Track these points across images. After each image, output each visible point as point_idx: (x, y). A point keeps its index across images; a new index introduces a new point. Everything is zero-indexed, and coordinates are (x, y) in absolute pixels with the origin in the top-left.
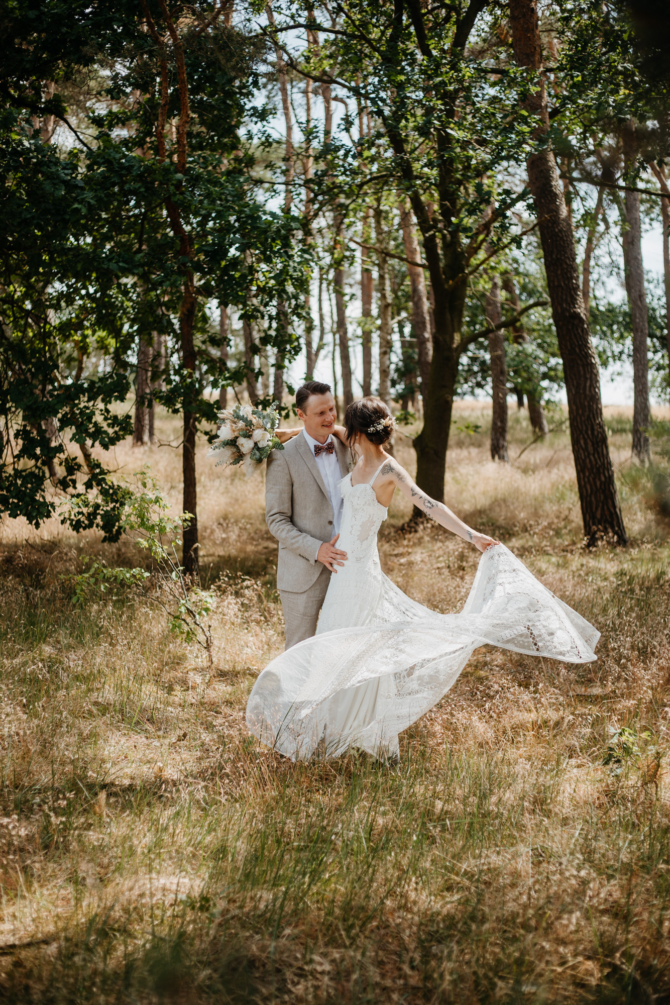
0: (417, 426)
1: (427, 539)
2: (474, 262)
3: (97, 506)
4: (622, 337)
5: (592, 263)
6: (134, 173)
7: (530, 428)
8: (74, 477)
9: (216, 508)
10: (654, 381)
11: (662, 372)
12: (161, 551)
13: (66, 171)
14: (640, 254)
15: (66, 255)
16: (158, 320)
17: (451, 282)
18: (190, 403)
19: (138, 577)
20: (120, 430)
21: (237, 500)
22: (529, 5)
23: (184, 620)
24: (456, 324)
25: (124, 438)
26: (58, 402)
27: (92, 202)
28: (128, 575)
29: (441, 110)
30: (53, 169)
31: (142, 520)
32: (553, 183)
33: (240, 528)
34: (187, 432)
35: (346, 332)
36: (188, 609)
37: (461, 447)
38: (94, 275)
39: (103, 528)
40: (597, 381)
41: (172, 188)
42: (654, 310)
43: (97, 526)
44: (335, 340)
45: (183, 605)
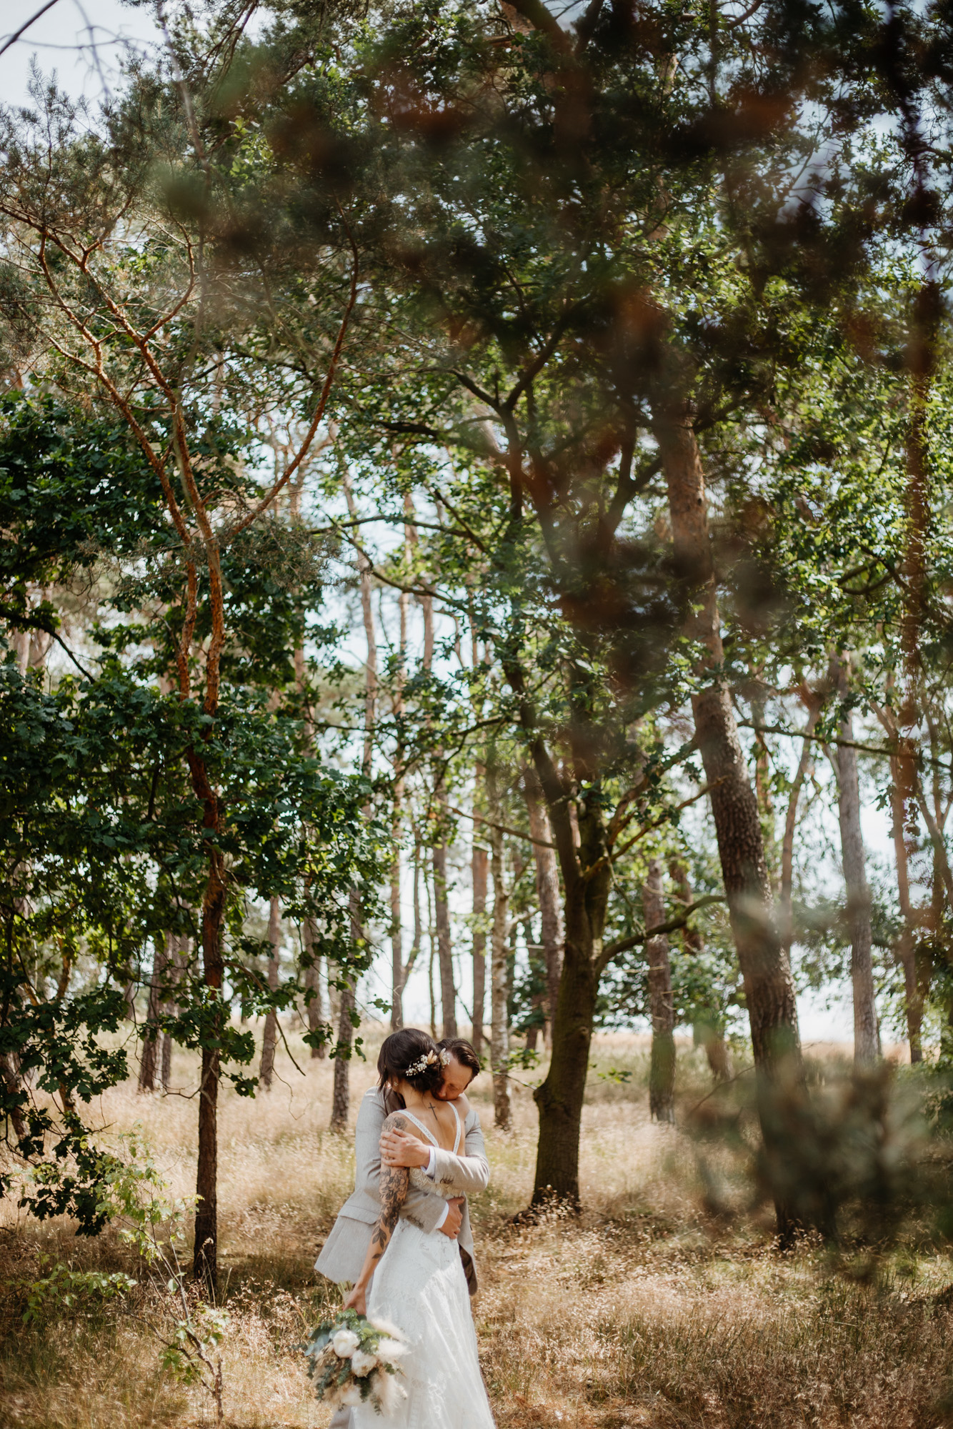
0: (540, 1071)
1: (551, 1235)
2: (622, 838)
3: (69, 1184)
4: (838, 945)
5: (796, 840)
6: (144, 713)
7: (710, 1073)
8: (41, 1138)
9: (251, 1186)
10: (885, 1010)
11: (897, 996)
12: (155, 1250)
13: (49, 710)
14: (858, 830)
15: (46, 821)
16: (172, 915)
17: (588, 869)
18: (211, 1036)
19: (119, 1285)
20: (109, 1072)
21: (282, 1174)
22: (694, 495)
23: (183, 1351)
24: (595, 927)
25: (114, 1084)
26: (22, 1030)
27: (84, 751)
28: (104, 1283)
29: (569, 634)
30: (32, 707)
31: (128, 1202)
32: (729, 734)
33: (282, 1216)
34: (206, 1076)
35: (447, 935)
36: (189, 1335)
37: (609, 1102)
38: (85, 851)
39: (79, 1214)
40: (793, 1010)
41: (196, 735)
42: (884, 907)
43: (70, 1211)
44: (433, 946)
45: (183, 1328)
